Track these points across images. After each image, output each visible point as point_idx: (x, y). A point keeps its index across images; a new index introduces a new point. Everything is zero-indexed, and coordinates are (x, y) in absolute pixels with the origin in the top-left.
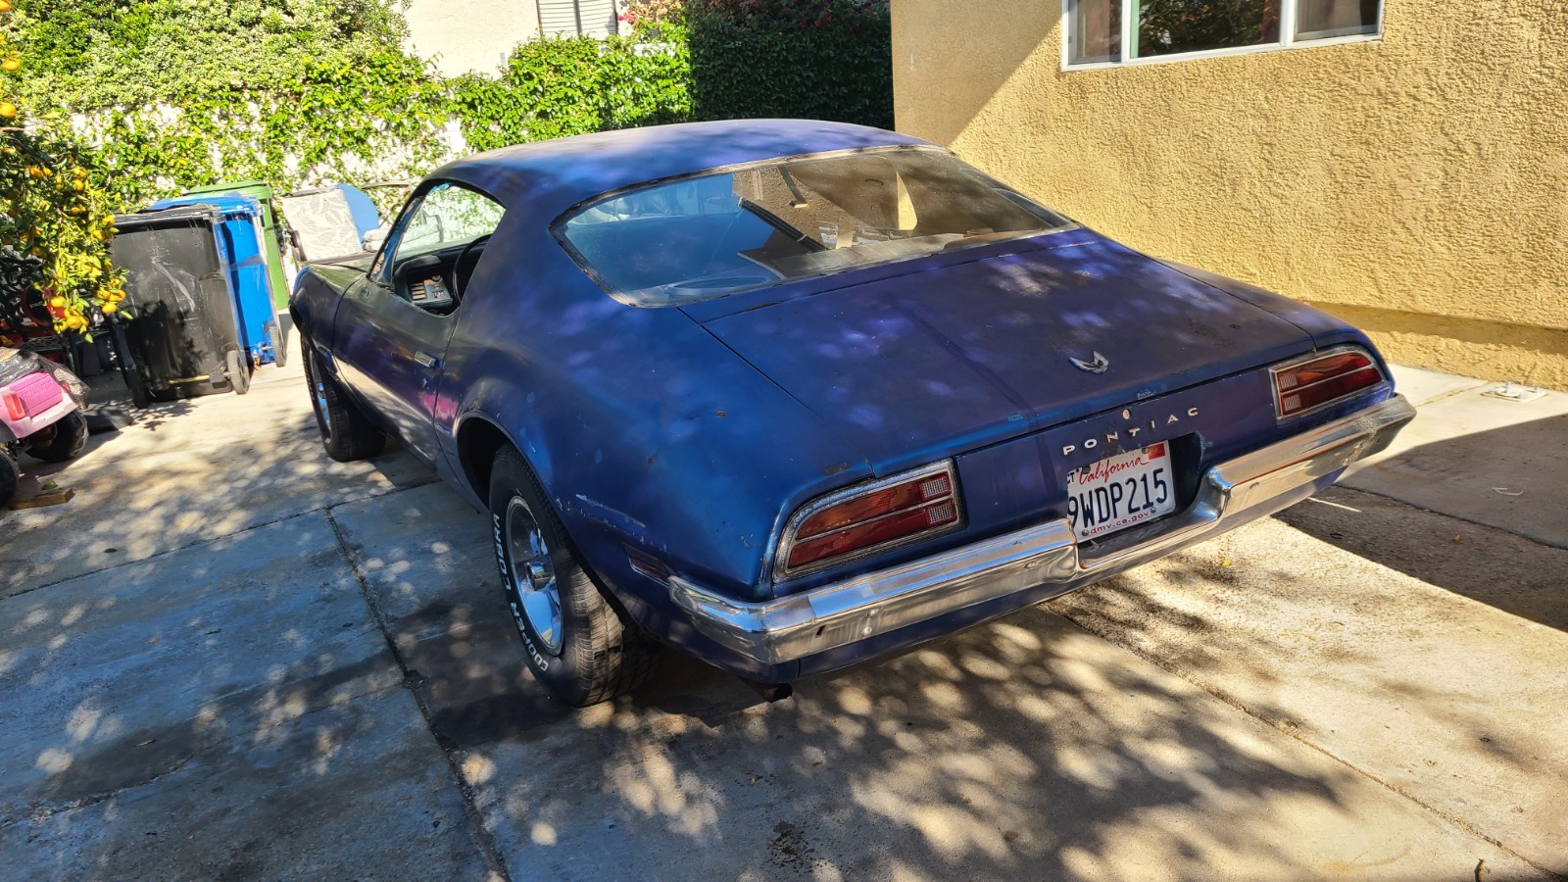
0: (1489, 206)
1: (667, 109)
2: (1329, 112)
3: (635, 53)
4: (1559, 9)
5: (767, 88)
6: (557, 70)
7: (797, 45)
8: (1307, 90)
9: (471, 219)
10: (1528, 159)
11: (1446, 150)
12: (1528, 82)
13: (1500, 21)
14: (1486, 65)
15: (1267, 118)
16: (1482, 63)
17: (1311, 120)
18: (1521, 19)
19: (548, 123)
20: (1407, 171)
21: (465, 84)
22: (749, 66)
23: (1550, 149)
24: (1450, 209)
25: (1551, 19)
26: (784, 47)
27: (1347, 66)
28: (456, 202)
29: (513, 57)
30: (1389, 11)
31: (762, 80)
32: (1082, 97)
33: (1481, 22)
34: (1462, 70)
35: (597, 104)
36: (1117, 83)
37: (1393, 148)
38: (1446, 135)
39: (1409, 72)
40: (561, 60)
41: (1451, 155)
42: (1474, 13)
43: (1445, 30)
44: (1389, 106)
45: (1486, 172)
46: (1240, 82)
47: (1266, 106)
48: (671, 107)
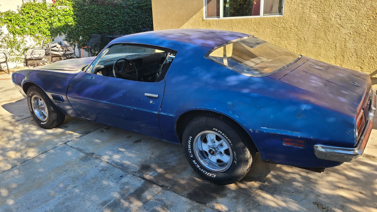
0: (307, 50)
1: (68, 24)
2: (271, 31)
3: (58, 8)
4: (321, 12)
5: (94, 19)
6: (36, 11)
7: (101, 9)
8: (266, 26)
9: (11, 54)
10: (315, 41)
11: (297, 39)
12: (315, 26)
13: (309, 14)
14: (306, 22)
15: (257, 31)
16: (305, 22)
17: (267, 32)
18: (313, 13)
19: (34, 26)
20: (289, 43)
21: (7, 14)
22: (89, 13)
23: (319, 39)
24: (299, 51)
25: (319, 14)
26: (98, 9)
27: (276, 21)
28: (6, 49)
29: (22, 7)
30: (285, 10)
31: (93, 18)
32: (209, 26)
33: (305, 14)
34: (301, 23)
35: (49, 22)
36: (219, 23)
37: (286, 38)
38: (298, 36)
39: (290, 23)
40: (37, 8)
41: (299, 40)
42: (303, 12)
43: (297, 15)
44: (285, 30)
45: (306, 44)
46: (250, 24)
47: (257, 29)
48: (69, 24)
